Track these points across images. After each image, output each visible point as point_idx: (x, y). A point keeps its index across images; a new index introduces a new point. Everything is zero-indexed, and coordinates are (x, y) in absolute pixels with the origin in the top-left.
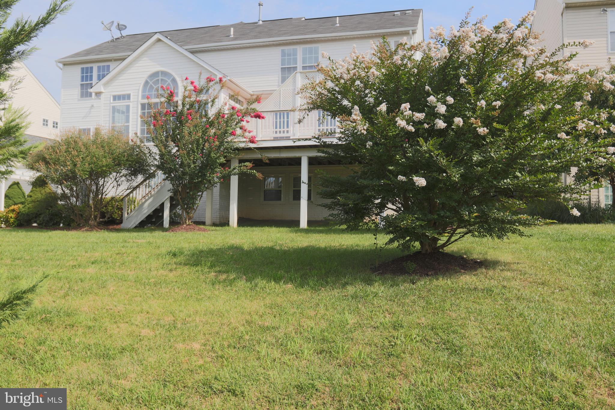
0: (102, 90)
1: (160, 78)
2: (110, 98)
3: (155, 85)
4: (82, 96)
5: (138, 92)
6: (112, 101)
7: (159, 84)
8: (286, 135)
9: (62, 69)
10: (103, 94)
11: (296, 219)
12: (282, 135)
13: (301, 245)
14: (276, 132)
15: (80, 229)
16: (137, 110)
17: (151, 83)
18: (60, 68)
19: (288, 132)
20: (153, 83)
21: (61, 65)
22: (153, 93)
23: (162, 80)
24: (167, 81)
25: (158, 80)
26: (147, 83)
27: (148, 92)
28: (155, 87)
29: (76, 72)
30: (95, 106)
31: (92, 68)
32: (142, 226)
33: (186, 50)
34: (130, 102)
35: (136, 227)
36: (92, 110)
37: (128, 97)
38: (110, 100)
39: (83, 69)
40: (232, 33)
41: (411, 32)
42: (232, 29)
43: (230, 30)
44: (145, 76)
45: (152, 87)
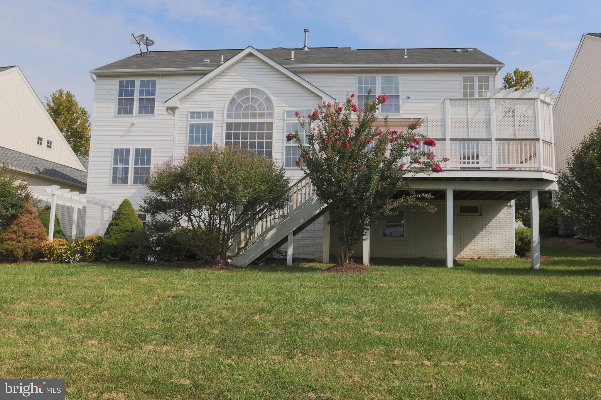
0: (179, 106)
1: (250, 96)
2: (187, 114)
3: (244, 104)
4: (120, 112)
5: (224, 110)
6: (189, 119)
7: (249, 102)
9: (95, 82)
10: (178, 109)
16: (222, 130)
17: (239, 101)
18: (93, 80)
20: (242, 101)
21: (95, 77)
22: (242, 112)
23: (252, 98)
24: (259, 100)
25: (248, 98)
26: (233, 100)
27: (235, 110)
28: (244, 106)
29: (113, 85)
30: (136, 124)
31: (133, 82)
32: (255, 264)
33: (287, 68)
34: (214, 121)
35: (250, 264)
36: (132, 129)
37: (210, 114)
38: (187, 117)
39: (121, 83)
40: (293, 57)
41: (497, 68)
42: (293, 52)
43: (291, 53)
44: (232, 93)
45: (239, 106)
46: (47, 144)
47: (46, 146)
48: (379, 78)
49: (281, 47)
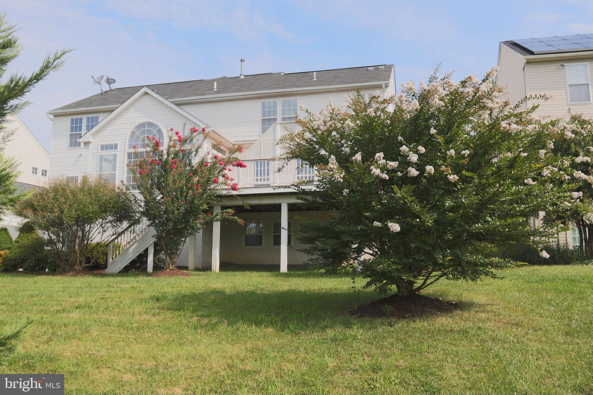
0: (91, 140)
1: (146, 129)
2: (98, 147)
3: (142, 136)
4: (71, 145)
5: (125, 142)
6: (99, 151)
7: (145, 134)
8: (266, 182)
9: (52, 120)
10: (92, 143)
11: (278, 264)
12: (263, 183)
13: (281, 289)
14: (257, 180)
15: (65, 275)
16: (124, 159)
17: (137, 133)
19: (268, 179)
20: (140, 133)
21: (52, 117)
22: (140, 143)
23: (148, 130)
24: (153, 132)
25: (144, 131)
26: (133, 133)
27: (135, 142)
28: (141, 137)
29: (67, 122)
30: (83, 155)
31: (81, 119)
32: (126, 271)
33: (172, 102)
34: (118, 151)
35: (120, 272)
36: (80, 159)
37: (115, 147)
38: (98, 150)
39: (72, 120)
40: (215, 87)
41: (384, 86)
42: (215, 83)
43: (214, 84)
44: (132, 127)
45: (138, 137)
46: (41, 173)
47: (41, 174)
48: (279, 101)
49: (224, 77)
